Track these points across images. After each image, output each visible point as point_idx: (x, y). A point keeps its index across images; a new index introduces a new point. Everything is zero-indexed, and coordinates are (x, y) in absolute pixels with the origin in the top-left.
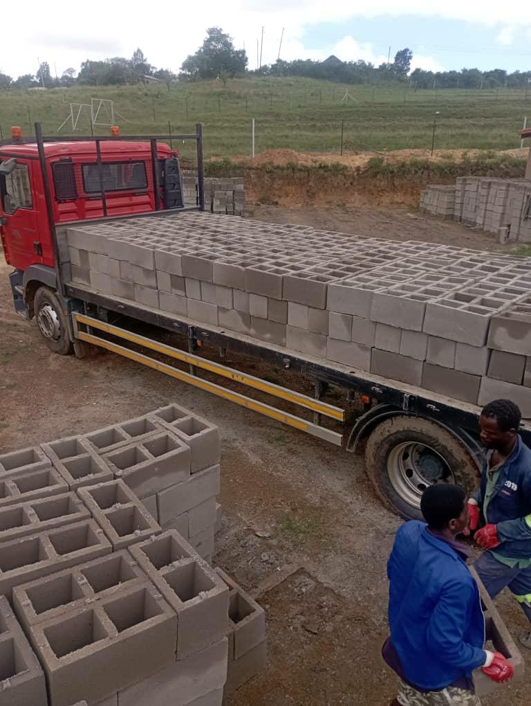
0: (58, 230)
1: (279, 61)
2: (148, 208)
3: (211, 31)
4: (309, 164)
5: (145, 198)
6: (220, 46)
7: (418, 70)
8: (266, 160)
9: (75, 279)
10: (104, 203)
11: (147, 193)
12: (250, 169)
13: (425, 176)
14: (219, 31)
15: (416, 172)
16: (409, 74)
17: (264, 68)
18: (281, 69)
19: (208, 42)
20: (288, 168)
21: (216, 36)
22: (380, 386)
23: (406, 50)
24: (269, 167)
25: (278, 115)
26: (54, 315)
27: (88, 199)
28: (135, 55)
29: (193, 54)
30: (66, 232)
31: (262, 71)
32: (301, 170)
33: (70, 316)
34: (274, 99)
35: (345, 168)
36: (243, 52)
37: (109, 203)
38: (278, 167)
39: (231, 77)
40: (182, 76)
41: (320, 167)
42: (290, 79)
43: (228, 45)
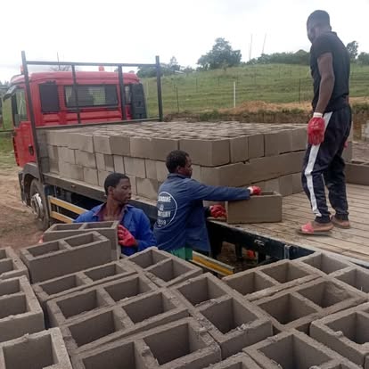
0: (38, 132)
1: (263, 55)
2: (119, 120)
3: (218, 40)
4: (275, 110)
5: (117, 113)
6: (223, 49)
7: (363, 53)
8: (244, 109)
9: (52, 171)
10: (79, 116)
11: (117, 109)
12: (232, 115)
13: (365, 114)
14: (223, 40)
15: (358, 112)
16: (357, 57)
17: (254, 60)
18: (265, 60)
19: (215, 47)
20: (259, 114)
21: (221, 42)
22: (262, 238)
23: (354, 42)
24: (246, 114)
25: (259, 86)
26: (39, 200)
27: (69, 112)
28: (172, 60)
29: (205, 54)
30: (45, 134)
31: (252, 62)
32: (268, 114)
33: (47, 200)
34: (258, 77)
35: (302, 111)
36: (239, 51)
37: (83, 115)
38: (252, 113)
39: (230, 66)
40: (199, 69)
41: (283, 112)
42: (271, 65)
43: (228, 48)
